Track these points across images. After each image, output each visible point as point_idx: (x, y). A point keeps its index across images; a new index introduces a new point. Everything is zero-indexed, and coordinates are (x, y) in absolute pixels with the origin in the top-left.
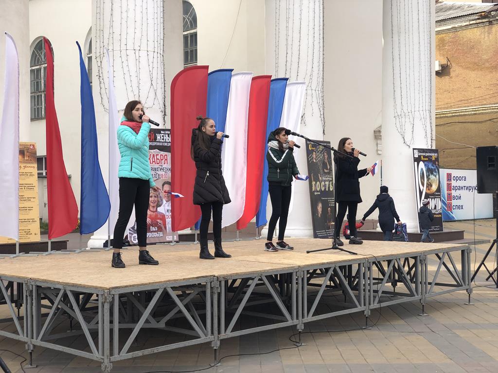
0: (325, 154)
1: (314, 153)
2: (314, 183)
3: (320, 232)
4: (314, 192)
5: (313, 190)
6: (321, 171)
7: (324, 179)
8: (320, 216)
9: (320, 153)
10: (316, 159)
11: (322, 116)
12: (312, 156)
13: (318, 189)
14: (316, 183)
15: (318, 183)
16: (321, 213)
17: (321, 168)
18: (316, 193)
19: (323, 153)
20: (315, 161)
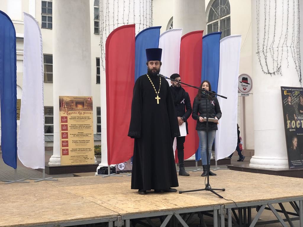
0: (301, 98)
1: (290, 97)
4: (289, 129)
5: (288, 127)
7: (299, 118)
9: (295, 97)
11: (298, 68)
12: (287, 100)
13: (294, 127)
14: (291, 122)
15: (293, 122)
17: (296, 110)
19: (299, 97)
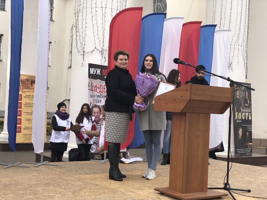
0: (247, 93)
1: (238, 91)
2: (236, 113)
3: (240, 150)
4: (237, 120)
5: (236, 119)
6: (243, 105)
7: (245, 111)
8: (240, 138)
9: (243, 92)
10: (239, 96)
11: (246, 65)
12: (236, 93)
14: (238, 114)
16: (241, 135)
18: (238, 121)
19: (245, 92)
20: (238, 97)
